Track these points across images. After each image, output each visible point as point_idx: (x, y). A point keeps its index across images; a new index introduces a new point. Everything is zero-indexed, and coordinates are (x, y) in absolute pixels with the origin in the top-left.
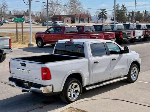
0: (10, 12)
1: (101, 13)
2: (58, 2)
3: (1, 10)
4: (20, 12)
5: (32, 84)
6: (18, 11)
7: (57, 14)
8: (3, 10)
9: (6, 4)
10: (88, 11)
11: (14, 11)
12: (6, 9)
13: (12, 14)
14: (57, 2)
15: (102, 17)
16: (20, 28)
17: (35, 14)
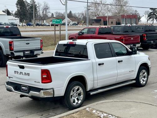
0: (53, 14)
1: (151, 13)
2: (103, 1)
3: (43, 13)
4: (63, 14)
5: (31, 88)
6: (60, 12)
7: (101, 15)
8: (44, 12)
9: (48, 6)
10: (136, 11)
11: (56, 13)
12: (48, 11)
13: (54, 16)
14: (101, 2)
15: (153, 18)
16: (58, 30)
17: (77, 15)
